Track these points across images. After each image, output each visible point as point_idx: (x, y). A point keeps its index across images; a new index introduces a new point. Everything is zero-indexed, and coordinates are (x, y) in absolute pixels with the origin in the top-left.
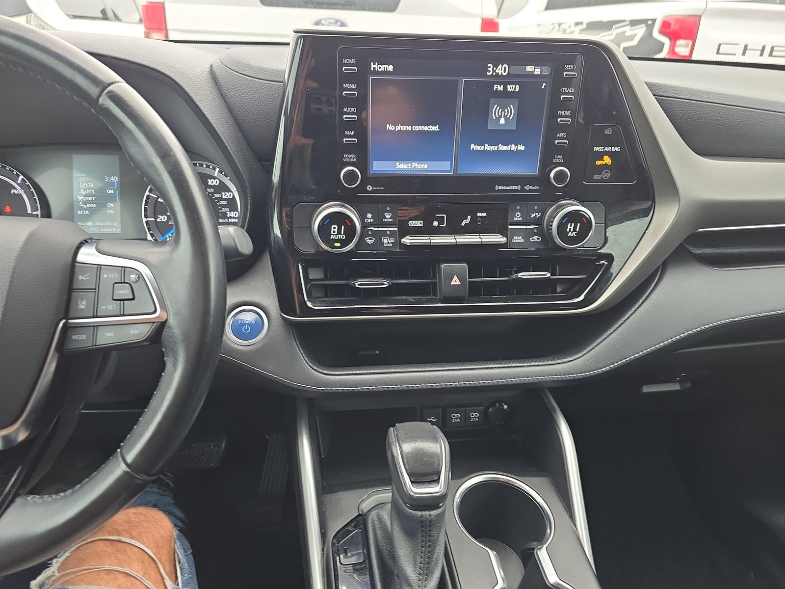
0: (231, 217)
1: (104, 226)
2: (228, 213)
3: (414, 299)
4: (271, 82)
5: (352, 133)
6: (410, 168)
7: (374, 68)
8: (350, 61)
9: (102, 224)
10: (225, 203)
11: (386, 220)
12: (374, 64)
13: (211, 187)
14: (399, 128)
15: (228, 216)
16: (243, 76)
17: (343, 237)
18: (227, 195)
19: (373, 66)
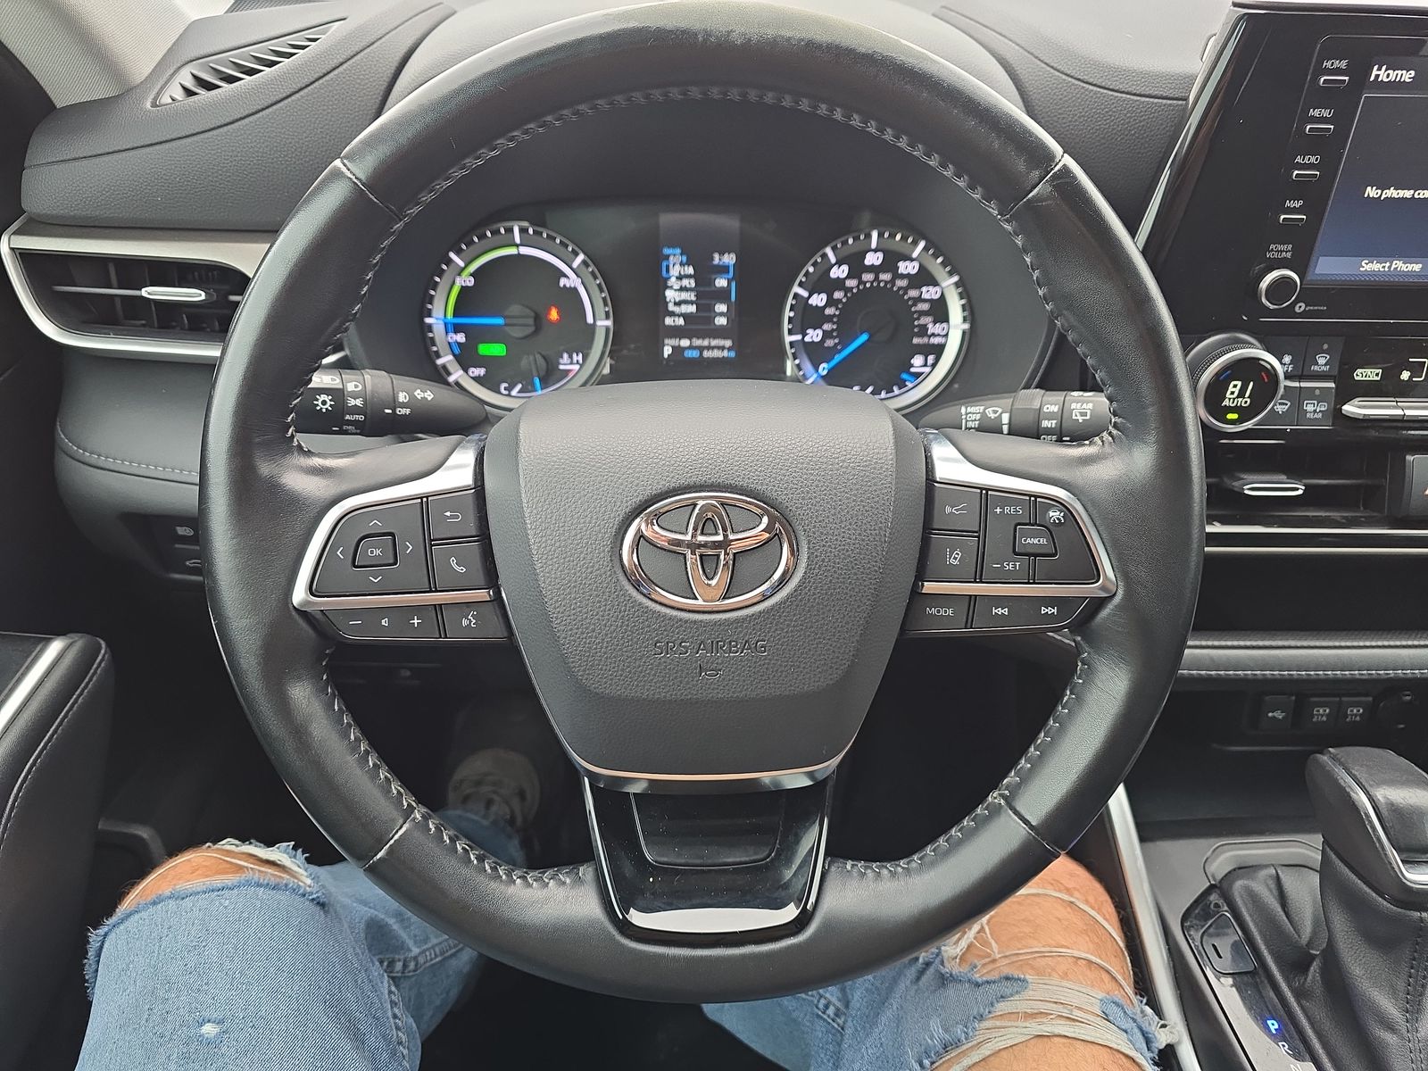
0: (933, 335)
1: (709, 348)
2: (930, 326)
3: (1344, 517)
4: (1139, 98)
5: (1298, 204)
6: (1386, 269)
7: (1377, 76)
8: (1337, 64)
9: (706, 343)
10: (925, 307)
11: (1316, 368)
12: (1379, 69)
13: (903, 276)
14: (1392, 193)
15: (929, 333)
16: (1082, 84)
17: (1246, 402)
18: (930, 293)
19: (1375, 72)
